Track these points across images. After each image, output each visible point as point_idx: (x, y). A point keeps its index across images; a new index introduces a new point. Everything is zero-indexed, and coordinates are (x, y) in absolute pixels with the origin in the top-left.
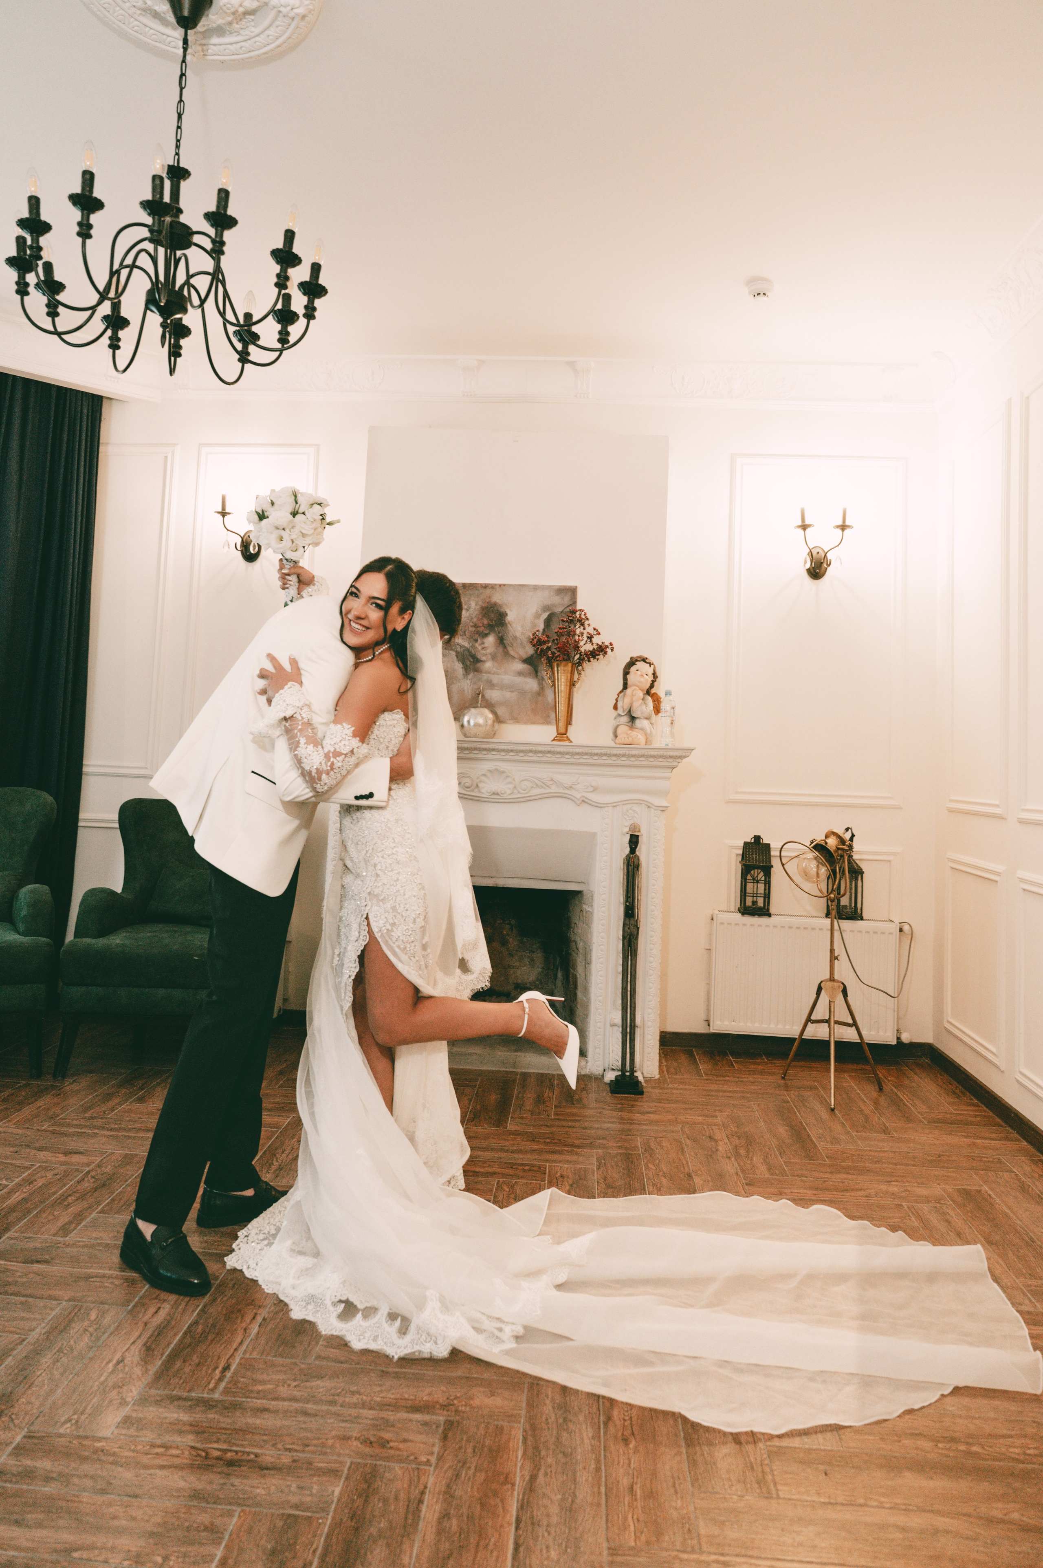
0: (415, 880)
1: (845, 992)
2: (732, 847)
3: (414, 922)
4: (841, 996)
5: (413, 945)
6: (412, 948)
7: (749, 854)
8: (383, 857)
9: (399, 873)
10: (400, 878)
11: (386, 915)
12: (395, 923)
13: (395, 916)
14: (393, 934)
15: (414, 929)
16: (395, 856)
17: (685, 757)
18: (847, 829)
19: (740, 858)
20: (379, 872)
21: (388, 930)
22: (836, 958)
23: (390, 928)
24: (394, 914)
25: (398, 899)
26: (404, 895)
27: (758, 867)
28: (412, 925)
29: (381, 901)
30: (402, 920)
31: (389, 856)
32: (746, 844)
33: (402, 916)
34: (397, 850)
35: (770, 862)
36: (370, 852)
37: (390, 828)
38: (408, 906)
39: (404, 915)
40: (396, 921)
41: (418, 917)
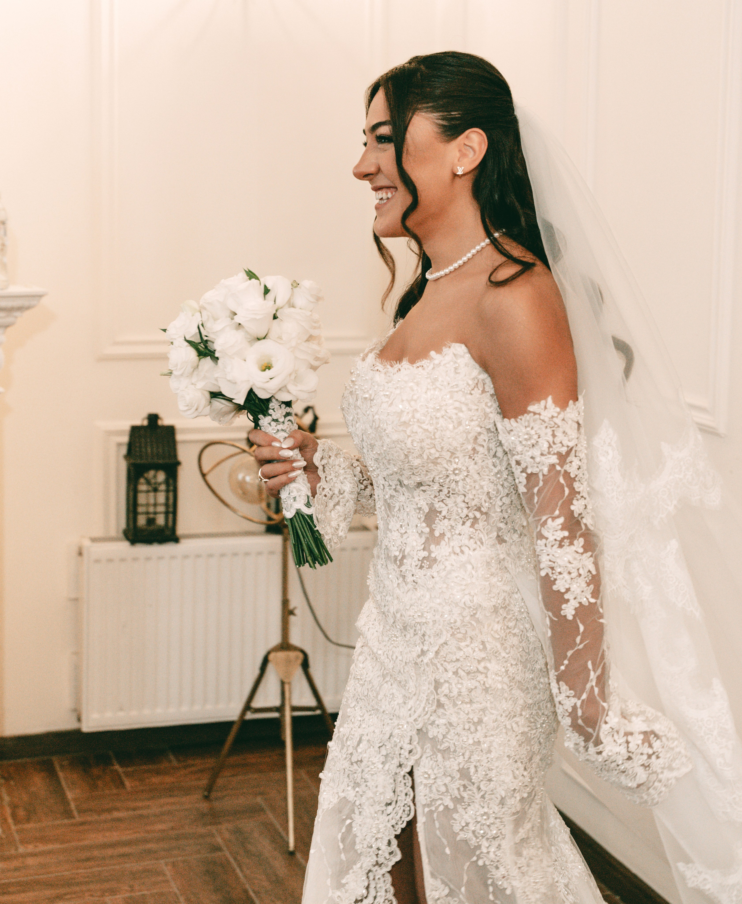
0: (514, 726)
1: (305, 665)
2: (110, 433)
3: (502, 802)
4: (298, 673)
5: (496, 843)
6: (492, 849)
7: (140, 447)
8: (456, 673)
9: (484, 710)
10: (485, 719)
11: (447, 780)
12: (463, 798)
13: (465, 786)
14: (455, 816)
15: (500, 815)
16: (481, 677)
17: (28, 308)
18: (306, 410)
19: (124, 450)
20: (443, 699)
21: (446, 807)
22: (291, 613)
23: (451, 806)
24: (463, 783)
25: (475, 757)
26: (489, 751)
27: (157, 467)
28: (496, 809)
29: (439, 751)
30: (478, 796)
31: (468, 673)
32: (135, 430)
33: (479, 789)
34: (488, 665)
35: (175, 456)
36: (431, 655)
37: (478, 621)
38: (492, 774)
39: (482, 787)
40: (465, 795)
41: (513, 796)
